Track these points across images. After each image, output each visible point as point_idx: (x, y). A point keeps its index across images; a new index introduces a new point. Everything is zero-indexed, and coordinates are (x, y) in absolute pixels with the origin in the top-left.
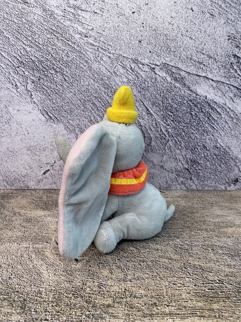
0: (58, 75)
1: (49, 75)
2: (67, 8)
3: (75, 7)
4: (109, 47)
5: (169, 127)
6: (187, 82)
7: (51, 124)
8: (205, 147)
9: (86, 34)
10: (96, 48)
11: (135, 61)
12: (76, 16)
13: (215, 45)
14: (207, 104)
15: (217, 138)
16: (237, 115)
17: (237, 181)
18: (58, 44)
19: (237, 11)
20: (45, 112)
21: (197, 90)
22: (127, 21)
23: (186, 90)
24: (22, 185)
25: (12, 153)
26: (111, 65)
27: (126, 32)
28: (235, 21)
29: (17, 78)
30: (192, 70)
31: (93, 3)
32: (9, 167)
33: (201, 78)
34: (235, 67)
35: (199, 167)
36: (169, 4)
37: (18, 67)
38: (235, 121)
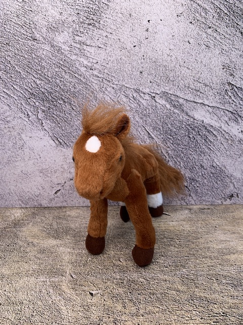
0: (66, 104)
1: (58, 105)
2: (73, 44)
3: (80, 43)
4: (113, 78)
5: (169, 149)
6: (185, 109)
7: (61, 149)
8: (202, 166)
9: (92, 67)
10: (101, 80)
11: (137, 91)
12: (82, 51)
13: (210, 74)
14: (204, 128)
15: (214, 158)
16: (231, 137)
17: (232, 196)
18: (66, 77)
19: (231, 42)
20: (55, 138)
21: (195, 115)
22: (129, 54)
23: (184, 116)
24: (36, 204)
25: (26, 175)
26: (115, 95)
27: (128, 64)
28: (229, 51)
29: (29, 108)
30: (190, 97)
31: (97, 38)
32: (24, 188)
33: (198, 104)
34: (230, 94)
35: (197, 185)
36: (167, 38)
37: (29, 98)
38: (230, 142)
